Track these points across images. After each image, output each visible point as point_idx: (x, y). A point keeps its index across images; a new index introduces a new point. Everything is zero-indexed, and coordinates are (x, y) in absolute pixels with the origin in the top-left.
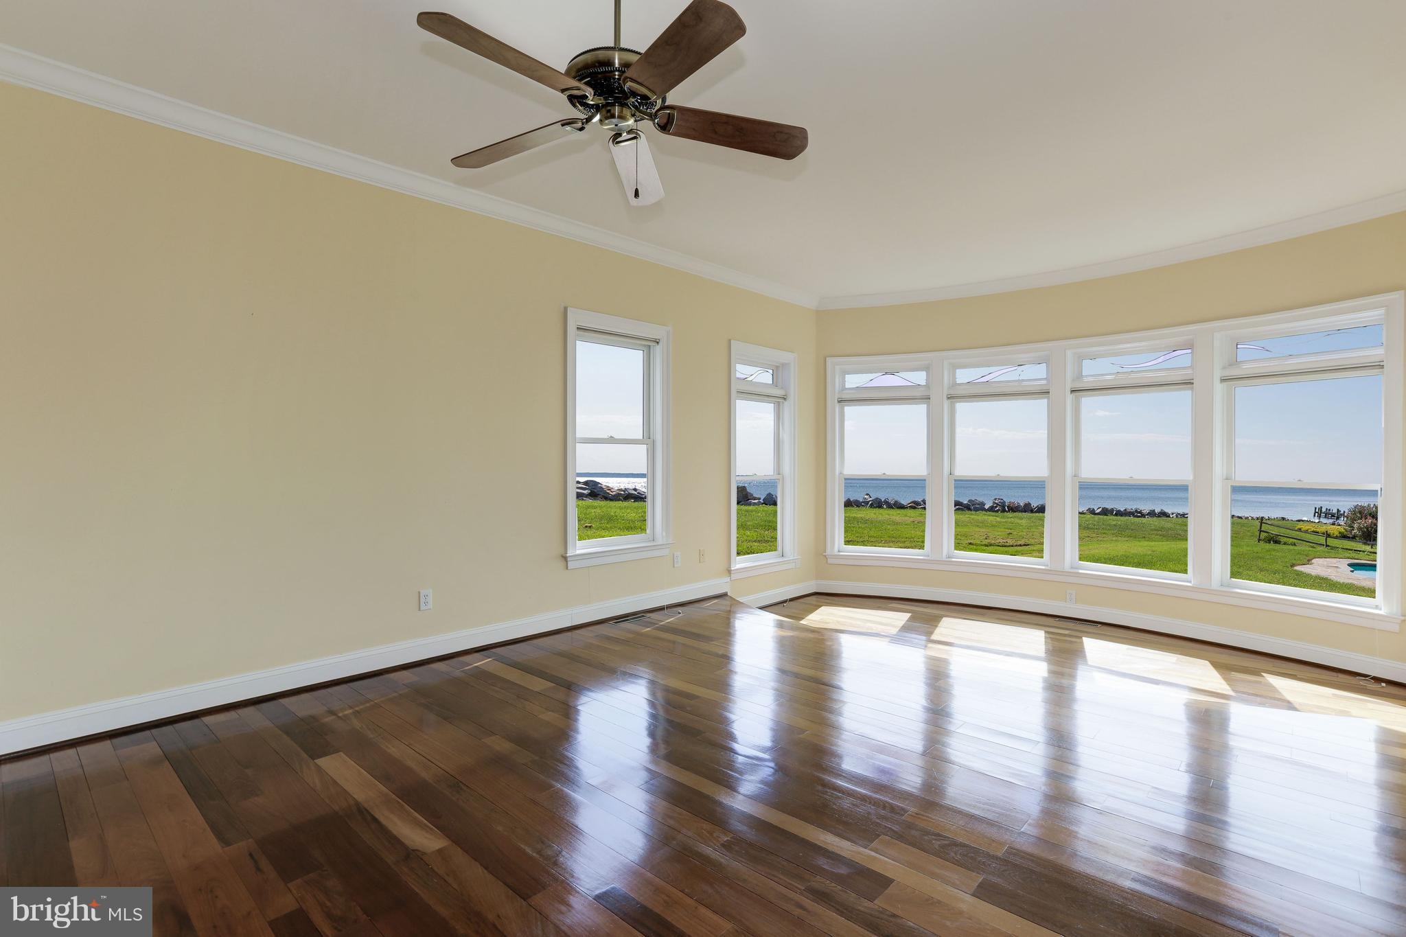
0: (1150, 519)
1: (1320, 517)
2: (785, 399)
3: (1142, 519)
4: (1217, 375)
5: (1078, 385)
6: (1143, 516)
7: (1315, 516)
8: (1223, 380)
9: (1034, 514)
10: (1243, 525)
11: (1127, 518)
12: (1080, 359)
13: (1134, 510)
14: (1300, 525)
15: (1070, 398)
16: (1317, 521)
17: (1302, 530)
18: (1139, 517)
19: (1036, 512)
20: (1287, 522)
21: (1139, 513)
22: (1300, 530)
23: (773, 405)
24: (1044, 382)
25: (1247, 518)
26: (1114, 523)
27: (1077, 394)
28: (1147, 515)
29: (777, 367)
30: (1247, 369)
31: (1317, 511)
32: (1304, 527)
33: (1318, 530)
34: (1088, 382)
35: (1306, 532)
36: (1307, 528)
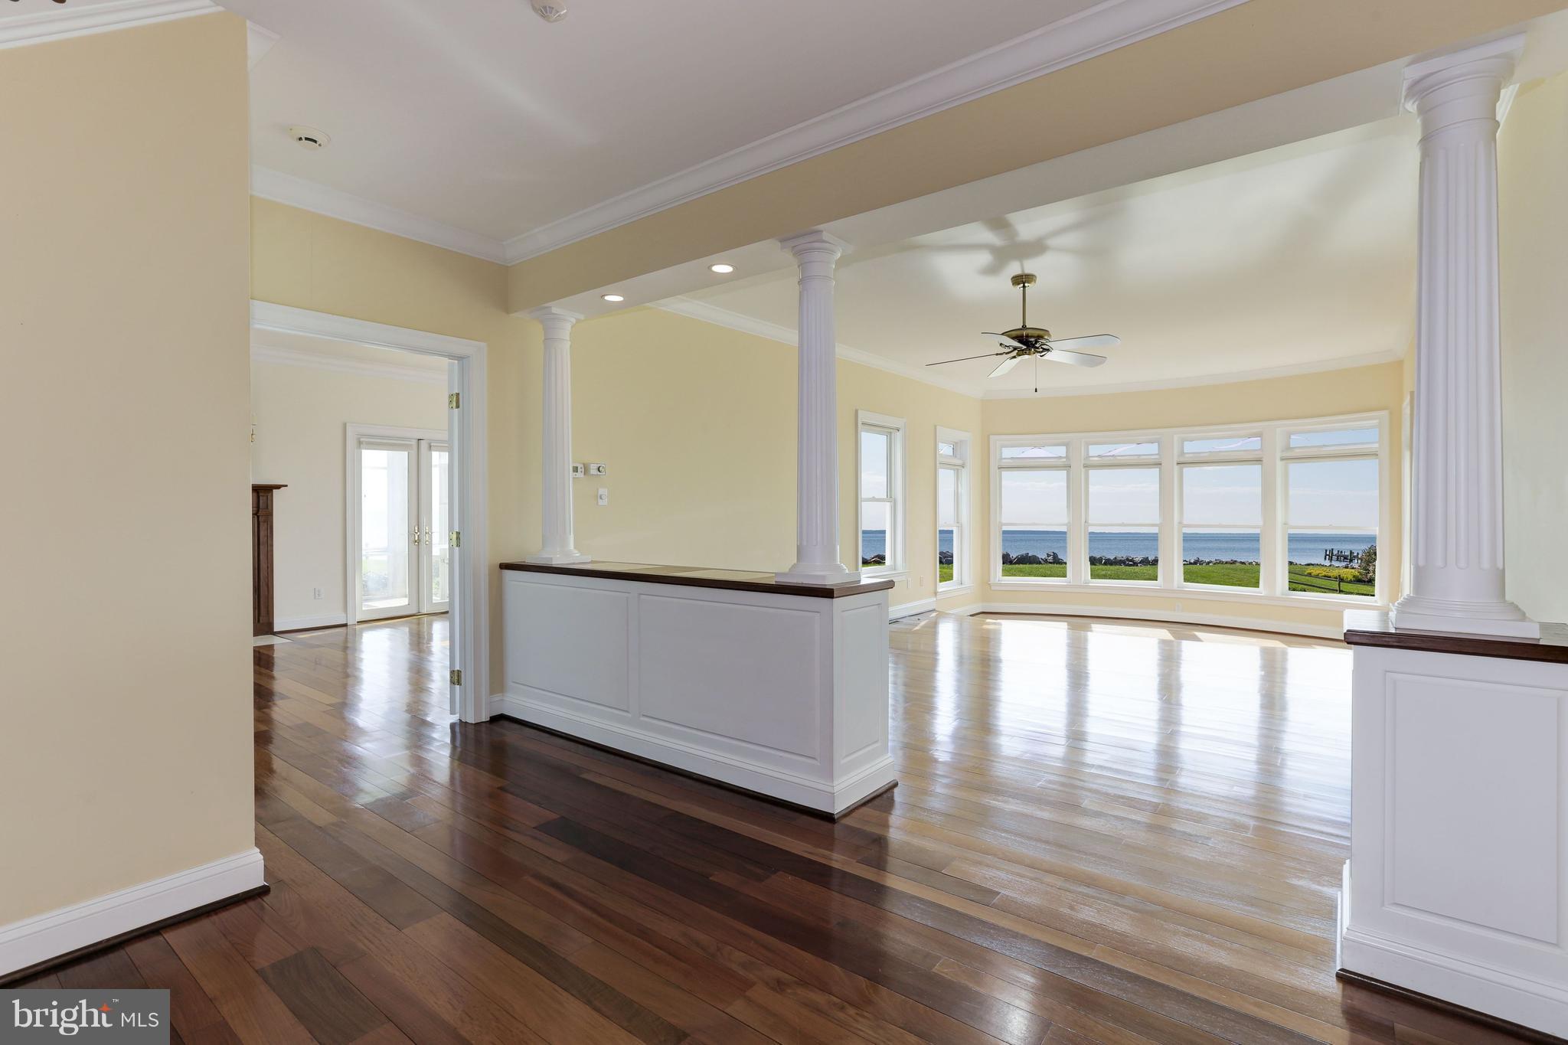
0: (1143, 567)
1: (1331, 560)
2: (963, 467)
3: (1135, 567)
4: (1278, 455)
5: (1182, 460)
6: (1135, 564)
7: (1325, 559)
8: (1282, 459)
9: (1014, 566)
10: (1247, 571)
11: (1118, 567)
12: (1183, 440)
13: (1125, 558)
14: (1310, 570)
15: (1176, 468)
16: (1329, 564)
17: (1313, 574)
18: (1131, 565)
19: (1015, 563)
20: (1295, 567)
21: (1131, 561)
22: (1310, 575)
23: (952, 471)
24: (1157, 457)
25: (1251, 563)
26: (1104, 573)
27: (1182, 465)
28: (1140, 563)
29: (956, 443)
30: (1297, 453)
31: (1328, 553)
32: (1315, 571)
33: (1329, 574)
34: (1187, 458)
35: (1317, 576)
36: (1318, 572)
